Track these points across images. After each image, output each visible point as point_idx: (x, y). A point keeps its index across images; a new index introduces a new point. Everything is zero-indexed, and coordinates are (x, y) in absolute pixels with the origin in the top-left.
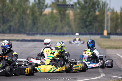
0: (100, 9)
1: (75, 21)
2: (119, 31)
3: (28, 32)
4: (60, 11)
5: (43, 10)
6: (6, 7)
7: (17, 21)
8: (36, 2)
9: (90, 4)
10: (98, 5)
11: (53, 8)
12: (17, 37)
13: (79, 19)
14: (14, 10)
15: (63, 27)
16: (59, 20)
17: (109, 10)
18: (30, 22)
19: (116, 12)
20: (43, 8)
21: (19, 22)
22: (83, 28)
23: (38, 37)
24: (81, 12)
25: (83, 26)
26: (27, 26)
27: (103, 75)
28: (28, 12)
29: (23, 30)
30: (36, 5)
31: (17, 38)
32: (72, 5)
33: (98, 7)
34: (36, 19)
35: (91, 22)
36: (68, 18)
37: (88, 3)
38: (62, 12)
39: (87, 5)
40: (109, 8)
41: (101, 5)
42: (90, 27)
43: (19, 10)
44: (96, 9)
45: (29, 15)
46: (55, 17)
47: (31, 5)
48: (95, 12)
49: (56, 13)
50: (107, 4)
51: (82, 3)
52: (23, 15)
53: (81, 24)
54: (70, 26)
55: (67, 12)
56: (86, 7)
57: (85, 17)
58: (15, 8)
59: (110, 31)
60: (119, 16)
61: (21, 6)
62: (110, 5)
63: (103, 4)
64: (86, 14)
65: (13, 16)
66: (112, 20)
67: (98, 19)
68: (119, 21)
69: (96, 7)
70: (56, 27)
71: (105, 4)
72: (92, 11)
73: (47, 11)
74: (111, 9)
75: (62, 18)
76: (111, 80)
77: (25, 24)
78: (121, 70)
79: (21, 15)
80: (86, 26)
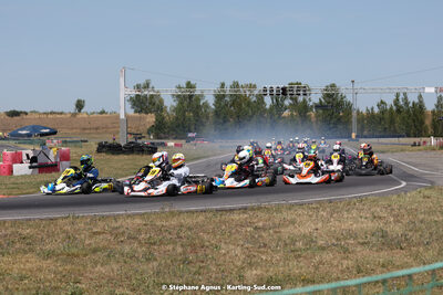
0: (344, 109)
1: (317, 123)
2: (365, 133)
16: (300, 123)
19: (362, 113)
22: (326, 131)
24: (324, 113)
28: (266, 115)
30: (275, 107)
36: (310, 120)
39: (330, 105)
41: (345, 105)
42: (334, 130)
44: (340, 110)
47: (268, 107)
48: (339, 113)
51: (324, 103)
55: (309, 113)
59: (358, 133)
60: (365, 117)
61: (259, 109)
68: (366, 122)
69: (340, 107)
71: (349, 105)
73: (286, 113)
74: (356, 109)
75: (302, 120)
79: (258, 118)
80: (330, 129)
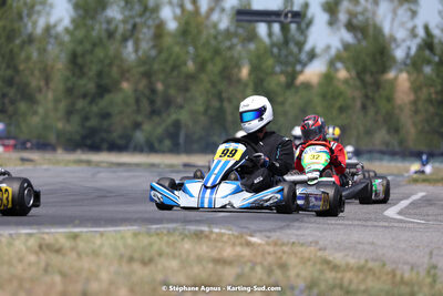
4: (360, 75)
5: (298, 68)
6: (164, 56)
7: (201, 109)
8: (275, 39)
13: (430, 101)
14: (191, 66)
15: (369, 133)
20: (299, 62)
38: (368, 78)
43: (210, 67)
45: (246, 85)
46: (341, 94)
52: (222, 86)
53: (437, 121)
54: (395, 129)
58: (194, 62)
65: (186, 90)
75: (367, 96)
77: (229, 118)
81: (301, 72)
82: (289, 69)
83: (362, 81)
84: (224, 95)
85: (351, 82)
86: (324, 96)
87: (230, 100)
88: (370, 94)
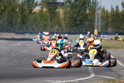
0: (90, 8)
1: (65, 20)
2: (110, 30)
3: (17, 31)
4: (49, 10)
5: (33, 8)
7: (6, 20)
9: (80, 2)
10: (88, 4)
11: (43, 6)
12: (6, 35)
13: (69, 18)
14: (2, 8)
15: (52, 26)
16: (49, 18)
17: (99, 8)
18: (19, 20)
19: (107, 11)
20: (33, 6)
21: (7, 20)
22: (73, 27)
23: (27, 36)
24: (71, 10)
25: (73, 25)
26: (16, 24)
27: (93, 75)
28: (17, 10)
29: (12, 29)
30: (26, 3)
31: (6, 37)
32: (63, 3)
33: (88, 5)
34: (25, 17)
35: (81, 21)
36: (58, 17)
37: (79, 2)
38: (52, 11)
39: (77, 3)
40: (100, 6)
41: (92, 3)
42: (80, 26)
43: (8, 7)
44: (87, 8)
45: (19, 13)
46: (45, 16)
47: (20, 2)
48: (85, 11)
49: (46, 12)
50: (98, 3)
51: (72, 2)
52: (12, 13)
53: (71, 23)
54: (60, 25)
55: (58, 10)
56: (76, 6)
57: (75, 16)
58: (4, 6)
59: (101, 30)
60: (110, 15)
61: (10, 4)
62: (101, 3)
63: (94, 2)
64: (76, 12)
66: (102, 18)
67: (89, 18)
68: (110, 20)
69: (87, 5)
70: (45, 26)
71: (95, 3)
72: (82, 10)
73: (37, 9)
74: (102, 8)
75: (51, 16)
76: (101, 80)
77: (14, 22)
78: (111, 70)
79: (10, 13)
80: (77, 25)
81: (33, 9)
82: (30, 8)
83: (50, 12)
84: (12, 16)
85: (47, 12)
86: (40, 16)
87: (14, 18)
88: (53, 15)
